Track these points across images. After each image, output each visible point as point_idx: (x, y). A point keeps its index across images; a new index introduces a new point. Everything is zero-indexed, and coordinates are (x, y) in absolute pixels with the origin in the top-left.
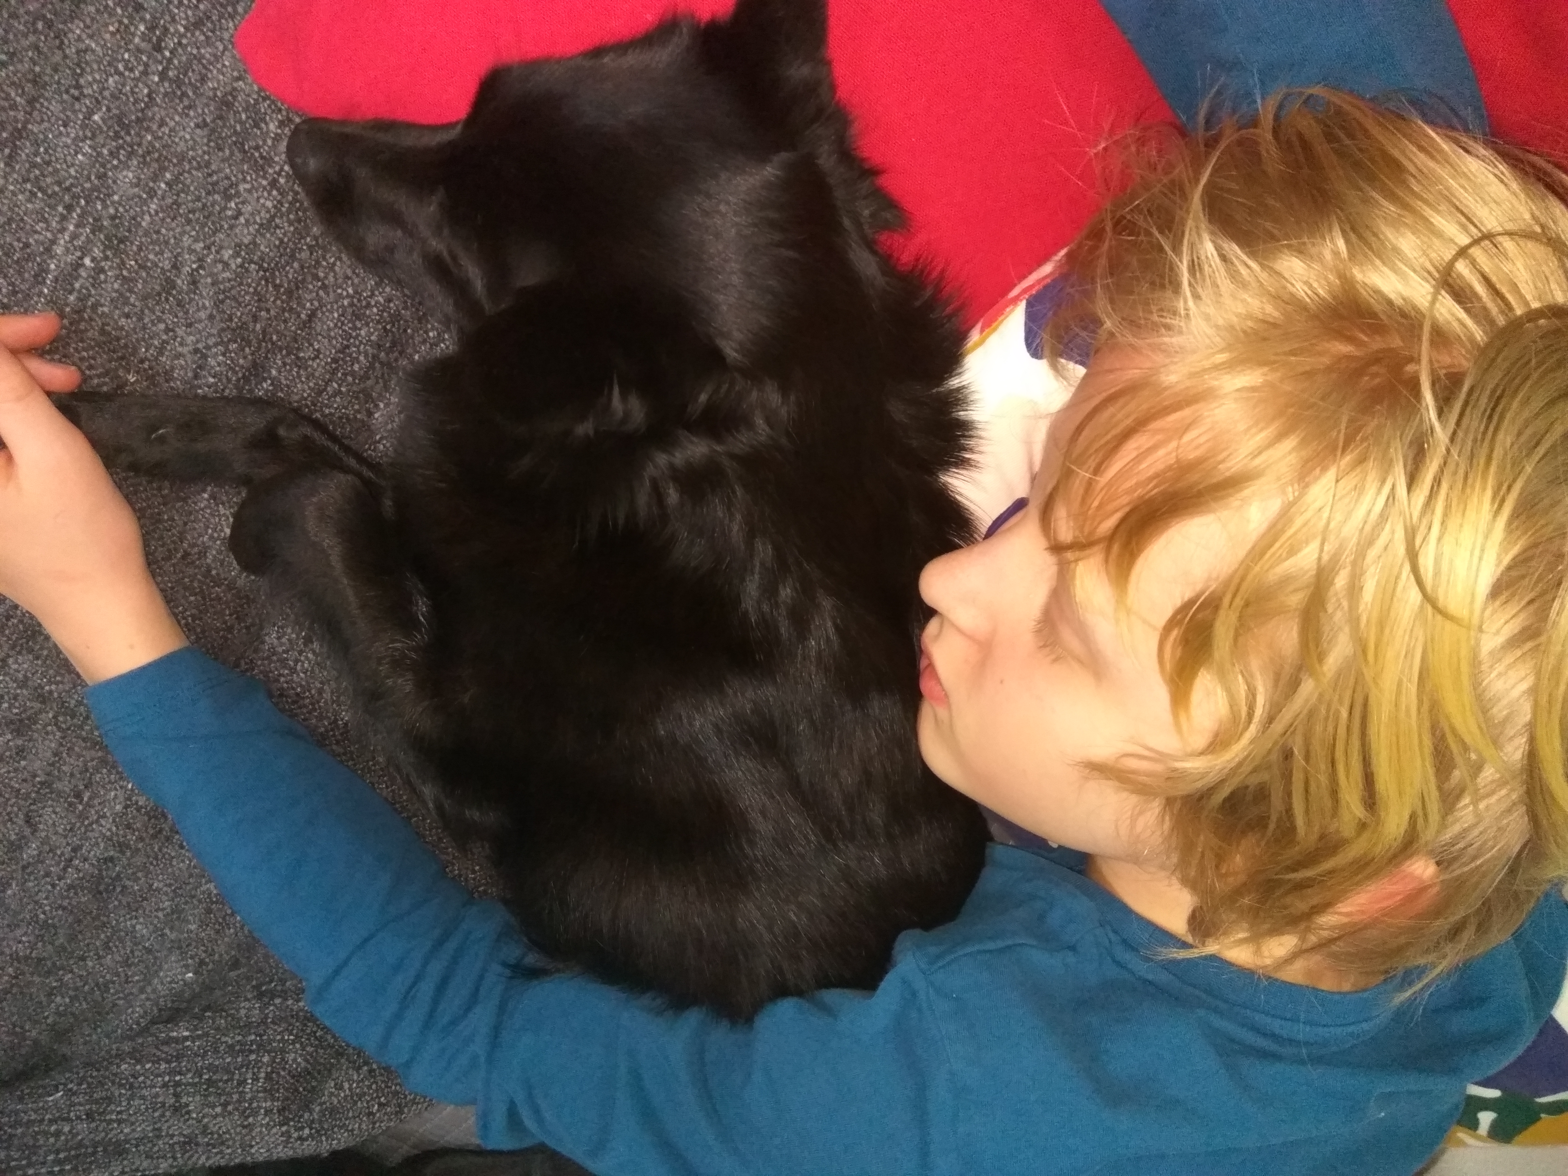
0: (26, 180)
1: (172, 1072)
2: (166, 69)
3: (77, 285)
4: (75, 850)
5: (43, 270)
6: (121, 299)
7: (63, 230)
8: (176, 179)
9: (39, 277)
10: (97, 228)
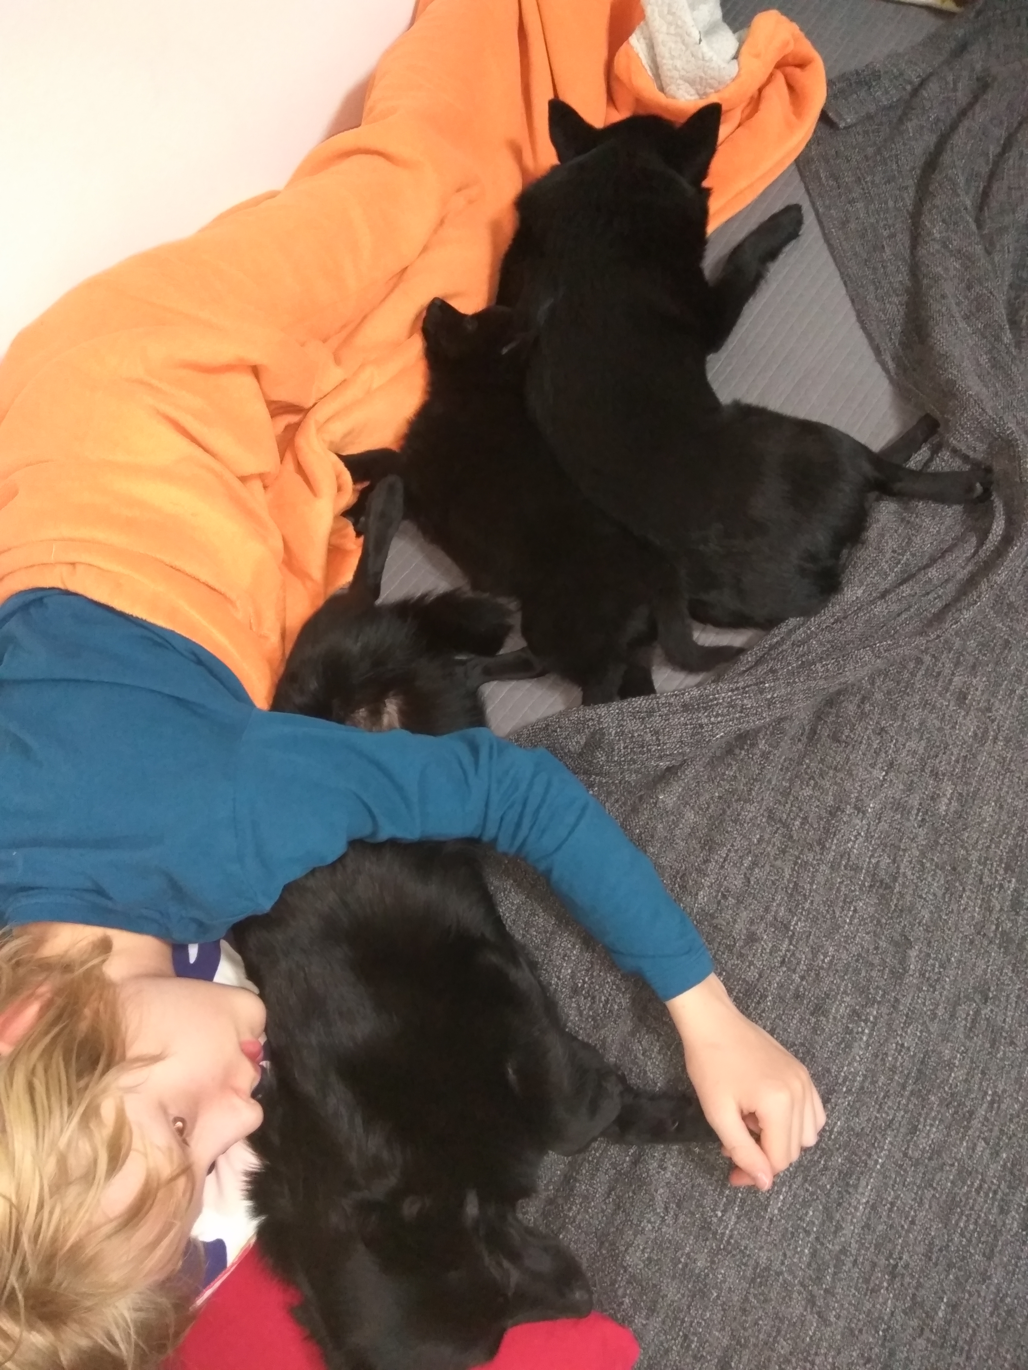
0: (749, 1256)
1: (662, 750)
2: (682, 1325)
3: (725, 1199)
4: (722, 867)
5: (741, 1207)
6: (703, 1194)
7: (731, 1231)
8: (676, 1265)
9: (743, 1201)
10: (715, 1233)
